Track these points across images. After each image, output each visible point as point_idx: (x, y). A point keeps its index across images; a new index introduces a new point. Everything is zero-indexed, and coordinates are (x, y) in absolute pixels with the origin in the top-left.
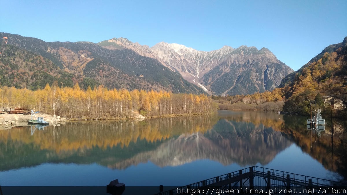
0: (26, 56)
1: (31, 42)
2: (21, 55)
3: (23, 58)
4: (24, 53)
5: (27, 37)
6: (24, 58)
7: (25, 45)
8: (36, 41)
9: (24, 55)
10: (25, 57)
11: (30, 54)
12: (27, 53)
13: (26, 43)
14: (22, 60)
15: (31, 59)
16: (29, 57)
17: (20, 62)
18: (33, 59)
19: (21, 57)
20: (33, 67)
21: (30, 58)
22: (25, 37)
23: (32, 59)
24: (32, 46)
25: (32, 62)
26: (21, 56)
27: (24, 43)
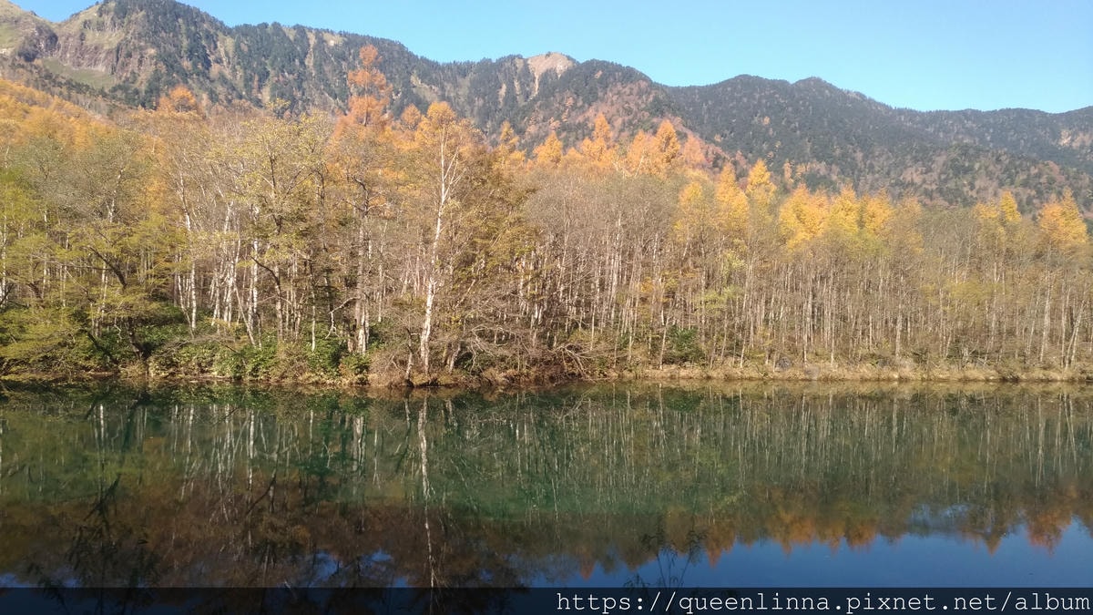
0: (1007, 170)
1: (1009, 124)
2: (991, 168)
3: (998, 178)
4: (998, 160)
5: (995, 112)
6: (1001, 176)
7: (989, 138)
8: (1022, 118)
9: (999, 167)
10: (1003, 173)
11: (1018, 163)
12: (1008, 161)
13: (991, 131)
14: (995, 183)
15: (1022, 177)
16: (1013, 171)
17: (991, 190)
18: (1029, 175)
19: (990, 175)
20: (1029, 202)
21: (1017, 173)
22: (988, 113)
23: (1025, 177)
24: (1012, 136)
25: (1025, 184)
26: (991, 172)
27: (988, 131)
